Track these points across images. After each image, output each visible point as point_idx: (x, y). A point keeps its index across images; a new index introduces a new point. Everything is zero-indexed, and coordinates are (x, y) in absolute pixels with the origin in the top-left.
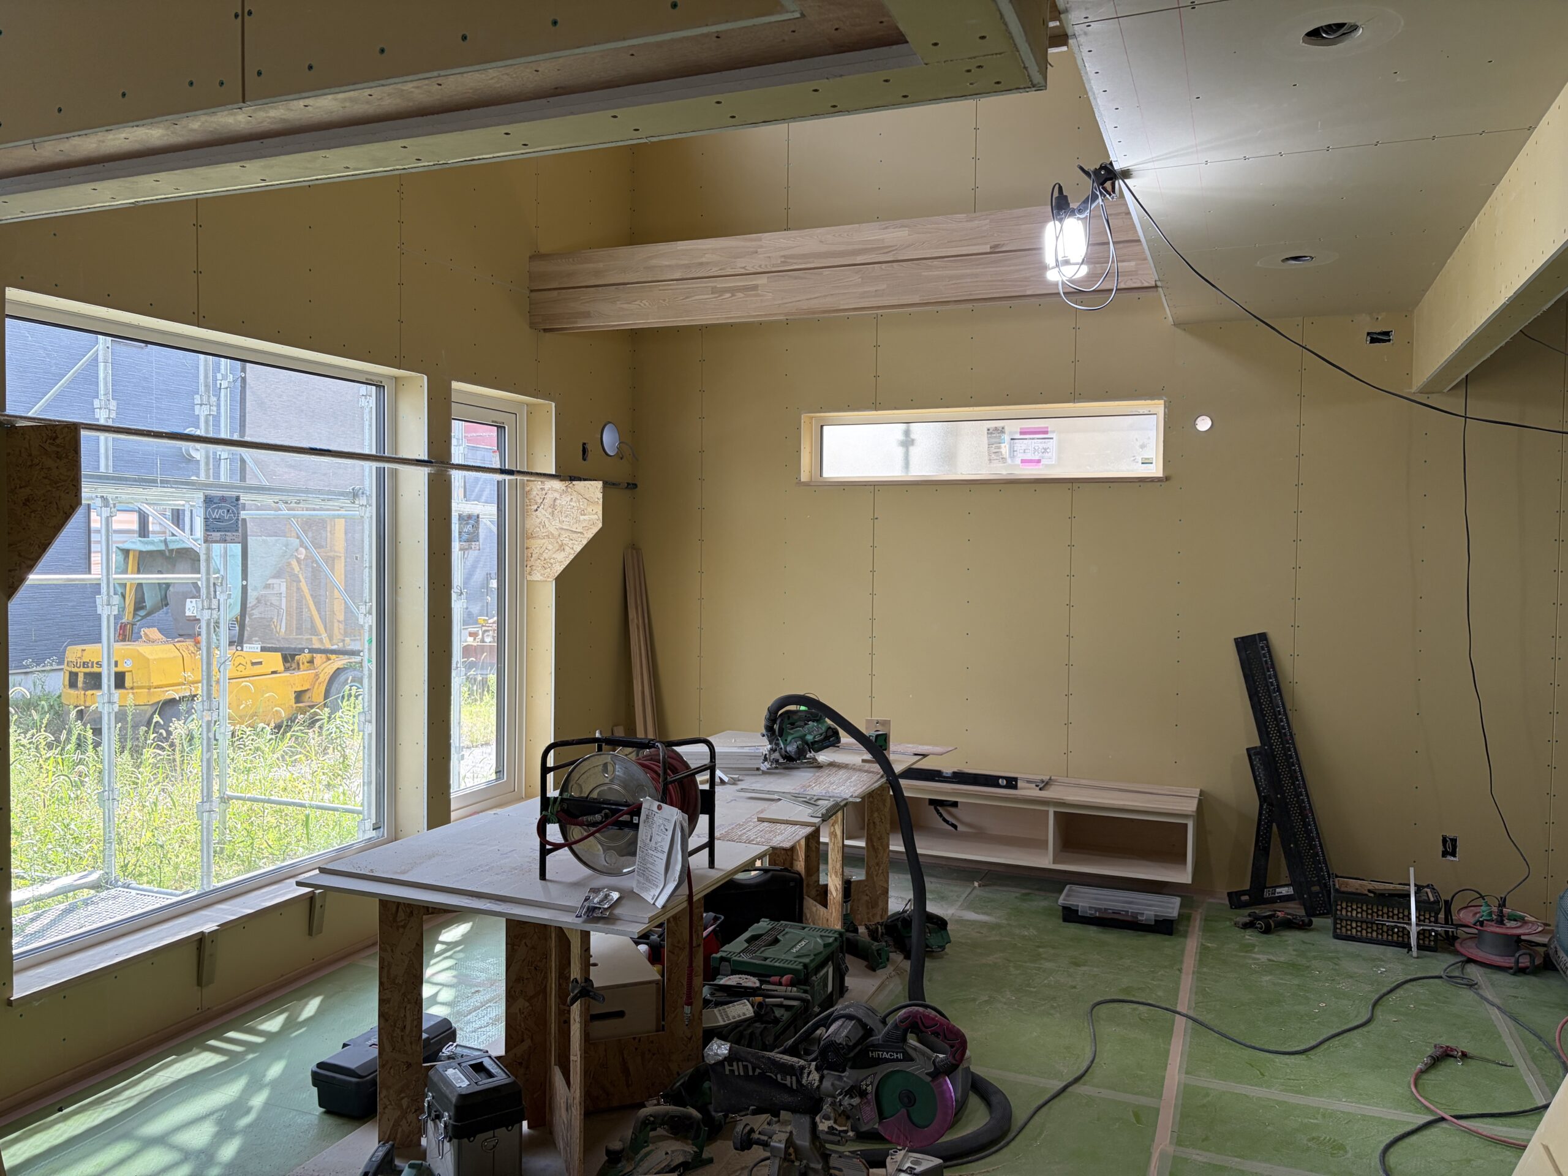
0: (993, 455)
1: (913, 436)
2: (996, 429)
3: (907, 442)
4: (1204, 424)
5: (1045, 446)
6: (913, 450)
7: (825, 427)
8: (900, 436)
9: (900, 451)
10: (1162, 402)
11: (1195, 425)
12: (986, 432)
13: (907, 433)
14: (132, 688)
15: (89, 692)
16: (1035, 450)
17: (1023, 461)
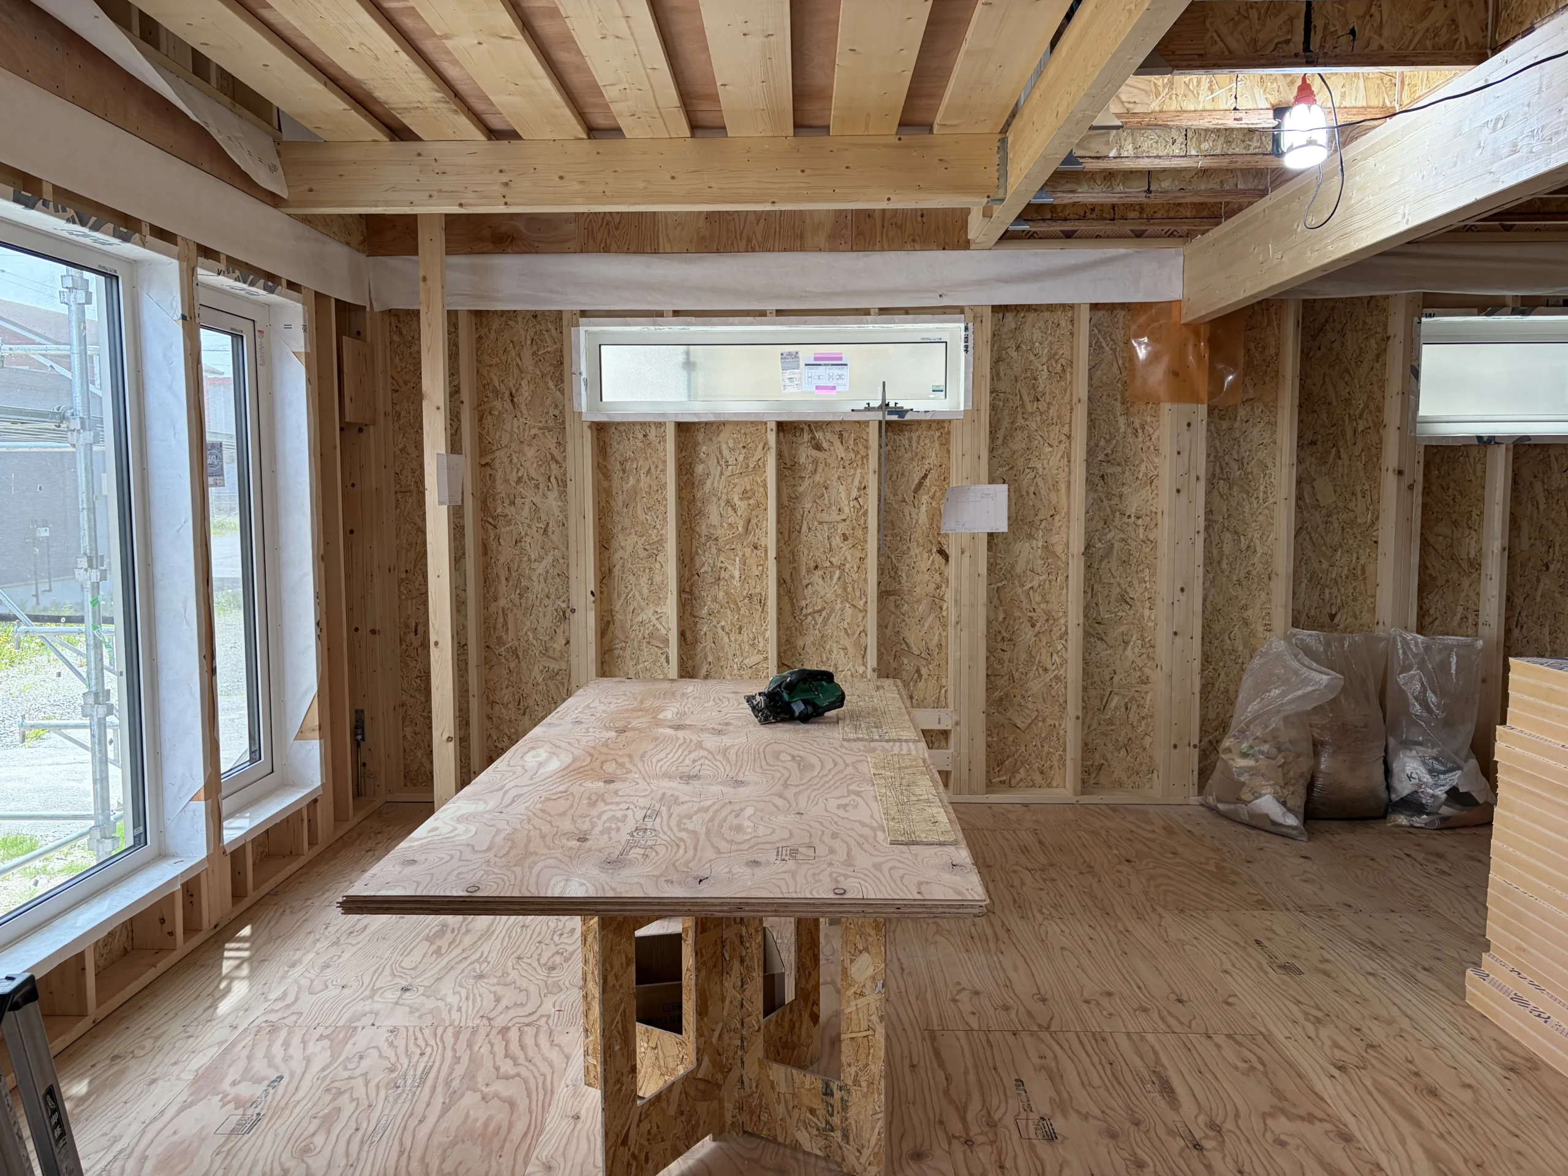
2: (790, 354)
7: (604, 350)
12: (775, 357)
16: (830, 377)
17: (818, 388)
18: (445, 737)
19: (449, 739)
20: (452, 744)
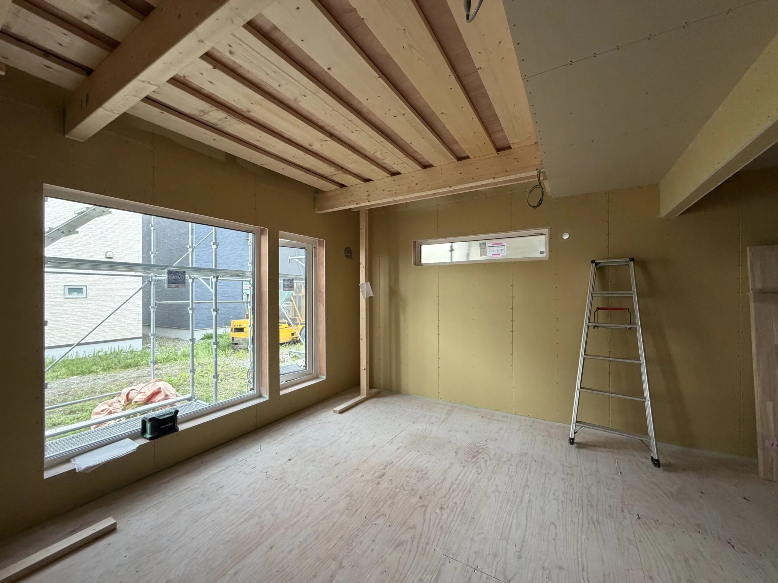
0: (482, 253)
1: (453, 248)
2: (483, 243)
3: (452, 250)
4: (566, 237)
5: (502, 249)
6: (453, 252)
7: (422, 247)
8: (450, 249)
9: (450, 253)
10: (548, 229)
11: (562, 237)
12: (479, 244)
13: (451, 247)
14: (246, 332)
15: (235, 333)
16: (498, 250)
17: (493, 255)
18: (364, 368)
19: (365, 369)
20: (365, 371)
